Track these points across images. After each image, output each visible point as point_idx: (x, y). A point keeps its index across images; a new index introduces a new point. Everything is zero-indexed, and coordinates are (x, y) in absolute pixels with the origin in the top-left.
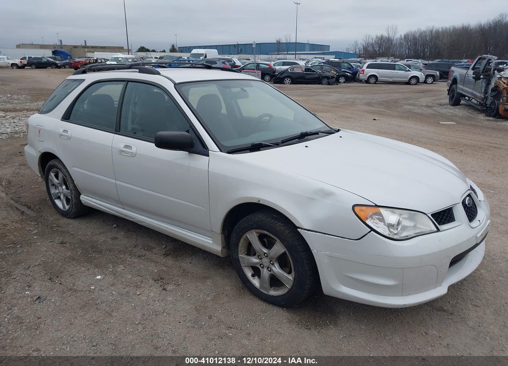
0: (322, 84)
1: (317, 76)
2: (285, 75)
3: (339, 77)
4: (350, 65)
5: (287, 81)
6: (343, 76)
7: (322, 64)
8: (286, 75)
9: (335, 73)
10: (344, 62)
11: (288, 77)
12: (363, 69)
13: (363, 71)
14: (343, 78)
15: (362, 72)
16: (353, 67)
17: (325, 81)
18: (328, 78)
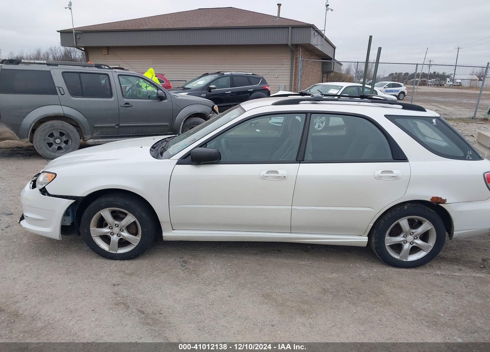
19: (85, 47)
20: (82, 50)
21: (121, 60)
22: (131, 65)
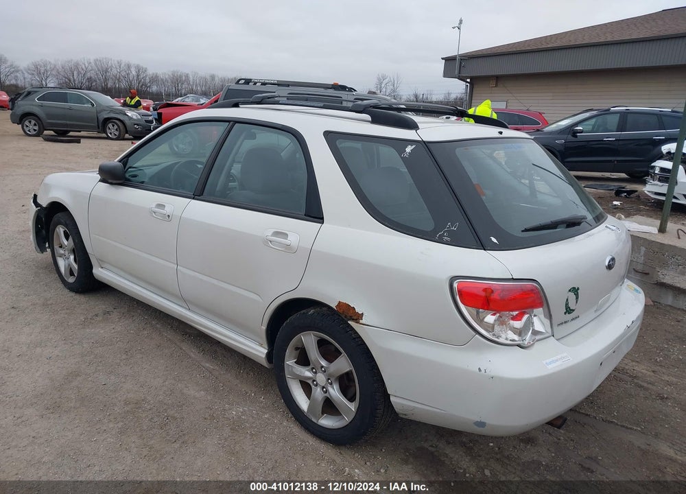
19: (471, 78)
20: (467, 82)
21: (511, 95)
22: (521, 101)
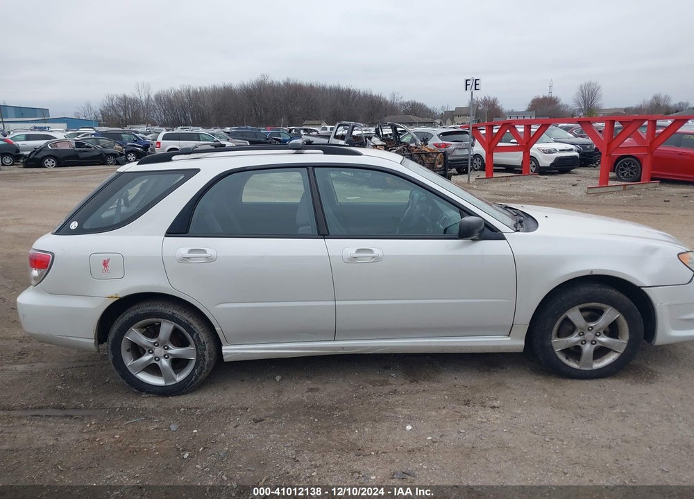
0: (108, 165)
1: (98, 154)
2: (43, 154)
3: (128, 152)
4: (135, 136)
5: (50, 162)
6: (132, 151)
7: (93, 136)
8: (46, 154)
9: (121, 148)
10: (124, 133)
11: (49, 156)
12: (158, 141)
13: (159, 143)
14: (133, 155)
15: (158, 146)
16: (139, 139)
17: (112, 159)
18: (114, 155)
